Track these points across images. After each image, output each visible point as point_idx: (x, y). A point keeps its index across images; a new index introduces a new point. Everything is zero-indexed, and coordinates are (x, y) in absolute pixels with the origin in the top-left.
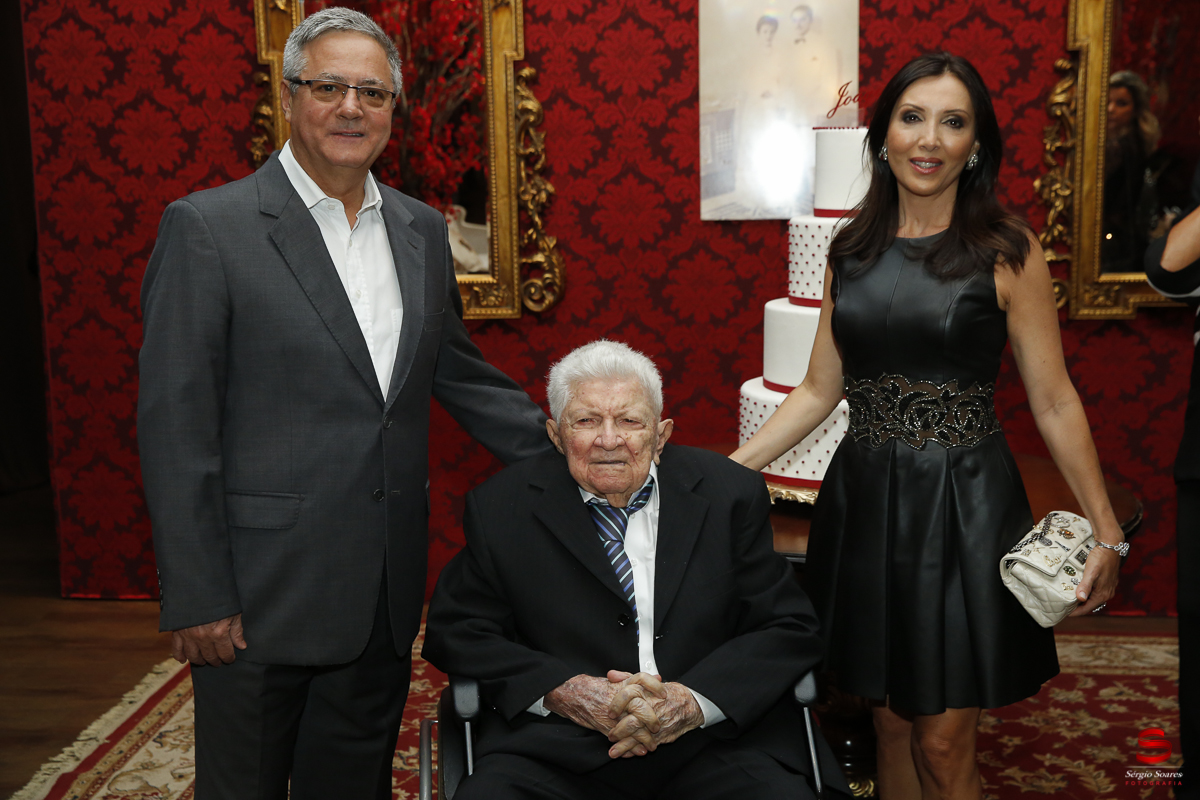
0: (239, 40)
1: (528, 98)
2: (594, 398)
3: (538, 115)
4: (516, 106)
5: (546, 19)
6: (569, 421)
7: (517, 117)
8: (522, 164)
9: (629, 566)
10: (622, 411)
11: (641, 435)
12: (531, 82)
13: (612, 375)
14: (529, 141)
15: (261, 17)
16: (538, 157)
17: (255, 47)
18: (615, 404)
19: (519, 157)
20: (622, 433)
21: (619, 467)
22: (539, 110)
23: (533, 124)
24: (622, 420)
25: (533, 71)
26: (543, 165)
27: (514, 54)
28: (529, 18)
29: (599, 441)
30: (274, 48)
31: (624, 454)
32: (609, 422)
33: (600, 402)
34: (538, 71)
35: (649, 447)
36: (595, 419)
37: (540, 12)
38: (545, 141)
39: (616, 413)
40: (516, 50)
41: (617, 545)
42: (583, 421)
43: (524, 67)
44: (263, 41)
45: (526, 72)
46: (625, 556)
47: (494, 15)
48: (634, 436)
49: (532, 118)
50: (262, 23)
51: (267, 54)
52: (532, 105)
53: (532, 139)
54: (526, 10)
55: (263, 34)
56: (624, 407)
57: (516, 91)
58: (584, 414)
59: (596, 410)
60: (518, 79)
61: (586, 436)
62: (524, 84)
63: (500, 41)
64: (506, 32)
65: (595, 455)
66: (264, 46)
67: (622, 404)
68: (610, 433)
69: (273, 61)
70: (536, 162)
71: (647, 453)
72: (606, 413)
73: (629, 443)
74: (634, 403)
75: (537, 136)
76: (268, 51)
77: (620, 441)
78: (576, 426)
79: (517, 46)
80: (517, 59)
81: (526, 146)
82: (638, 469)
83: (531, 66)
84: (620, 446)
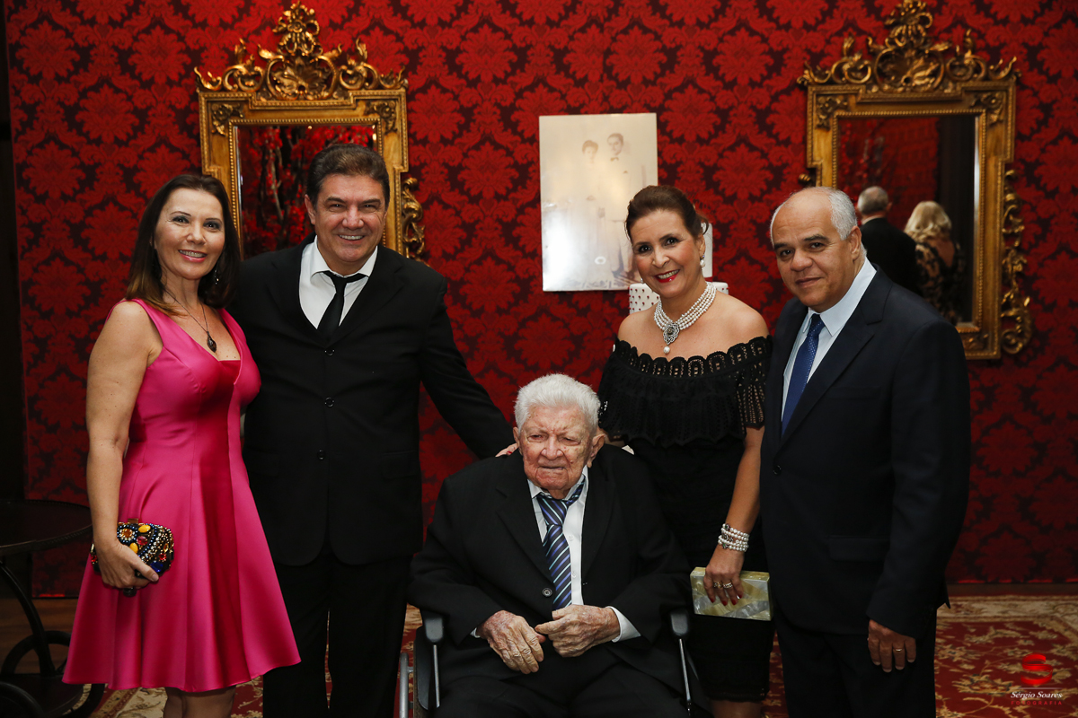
0: (185, 156)
1: (412, 201)
2: (544, 420)
3: (419, 212)
4: (402, 206)
5: (425, 142)
6: (526, 435)
7: (403, 215)
8: (407, 249)
9: (566, 544)
10: (563, 431)
11: (576, 450)
12: (413, 188)
13: (560, 405)
14: (412, 233)
15: (205, 139)
16: (420, 244)
17: (200, 162)
18: (558, 426)
19: (405, 244)
20: (562, 447)
21: (558, 471)
22: (419, 209)
23: (415, 220)
24: (562, 437)
25: (415, 180)
26: (423, 251)
27: (401, 167)
28: (412, 141)
29: (544, 452)
30: (215, 163)
31: (563, 462)
32: (552, 439)
33: (548, 423)
34: (419, 180)
35: (582, 458)
36: (543, 436)
37: (419, 136)
38: (424, 232)
39: (559, 432)
40: (403, 165)
41: (558, 529)
42: (535, 437)
43: (408, 178)
44: (206, 157)
45: (410, 181)
46: (563, 537)
47: (385, 138)
48: (571, 451)
49: (415, 215)
50: (205, 144)
51: (209, 167)
52: (414, 205)
53: (414, 231)
54: (409, 135)
55: (206, 153)
56: (565, 428)
57: (402, 195)
58: (535, 431)
59: (544, 429)
60: (404, 186)
61: (536, 447)
62: (408, 191)
63: (391, 157)
64: (394, 152)
65: (541, 461)
66: (206, 161)
67: (563, 427)
68: (551, 448)
69: (214, 173)
70: (418, 248)
71: (580, 463)
72: (551, 432)
73: (566, 454)
74: (573, 426)
75: (418, 228)
76: (209, 165)
77: (559, 453)
78: (530, 439)
79: (403, 162)
80: (404, 171)
81: (410, 237)
82: (572, 473)
83: (413, 177)
84: (559, 457)
